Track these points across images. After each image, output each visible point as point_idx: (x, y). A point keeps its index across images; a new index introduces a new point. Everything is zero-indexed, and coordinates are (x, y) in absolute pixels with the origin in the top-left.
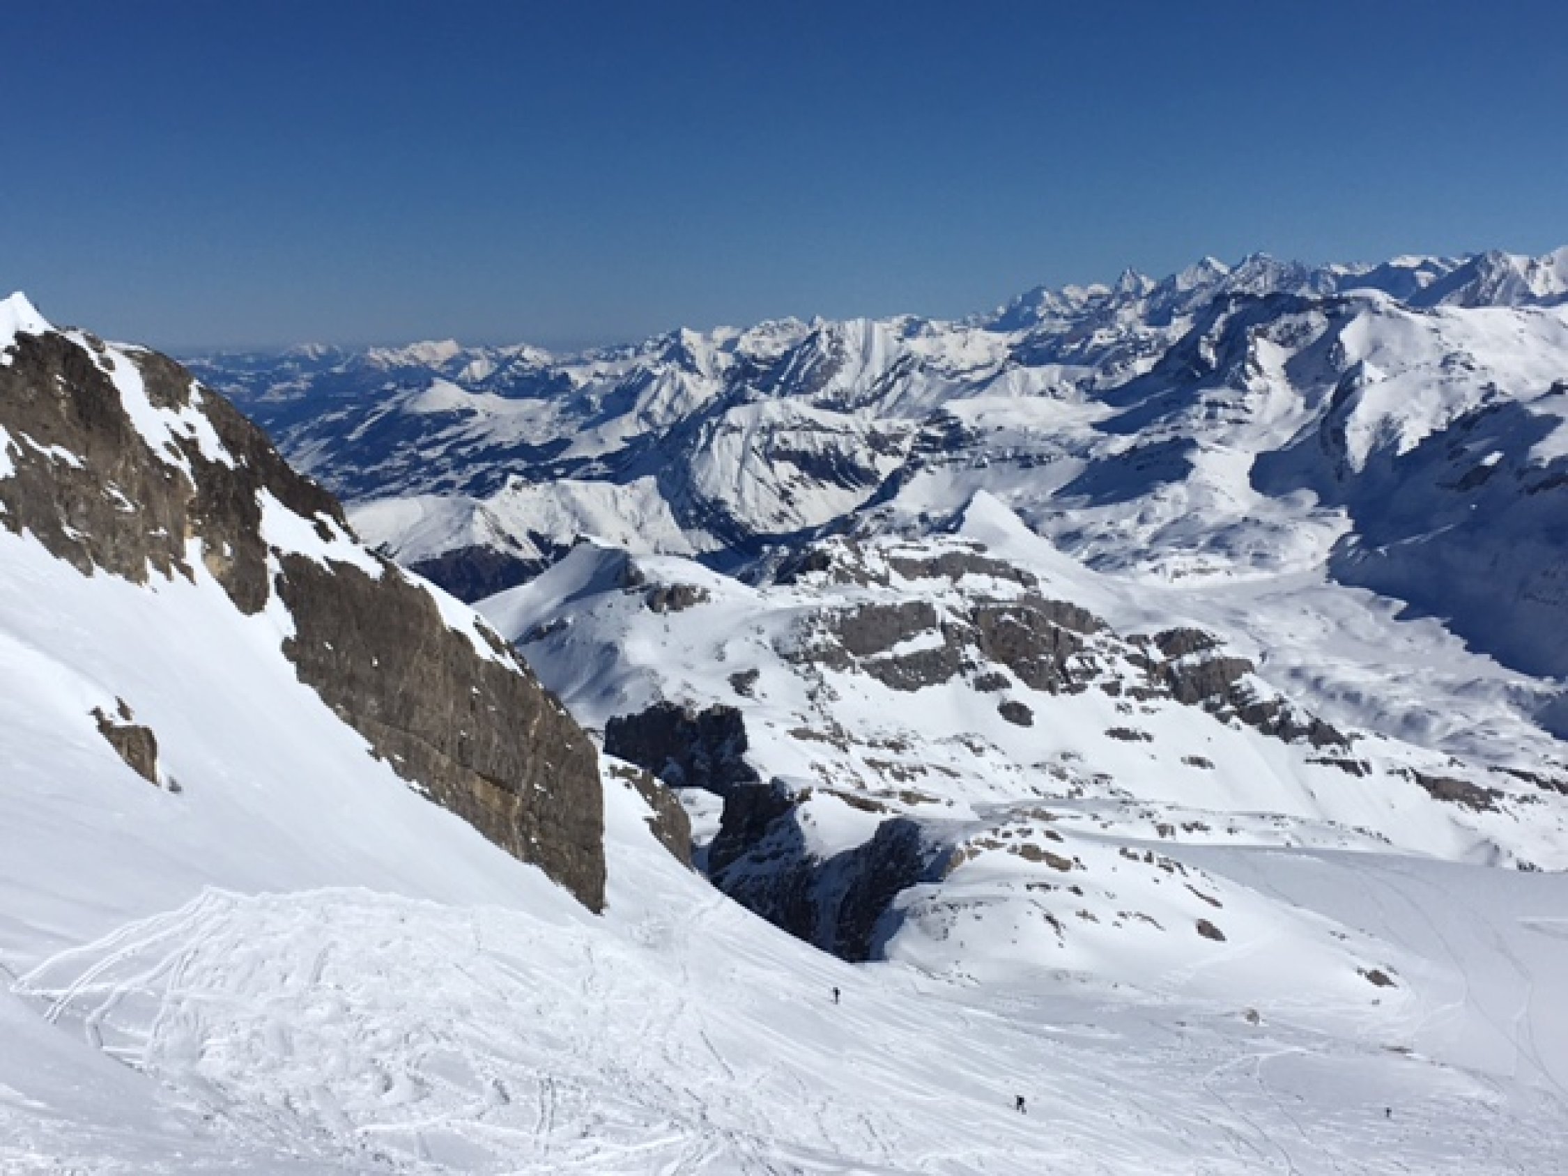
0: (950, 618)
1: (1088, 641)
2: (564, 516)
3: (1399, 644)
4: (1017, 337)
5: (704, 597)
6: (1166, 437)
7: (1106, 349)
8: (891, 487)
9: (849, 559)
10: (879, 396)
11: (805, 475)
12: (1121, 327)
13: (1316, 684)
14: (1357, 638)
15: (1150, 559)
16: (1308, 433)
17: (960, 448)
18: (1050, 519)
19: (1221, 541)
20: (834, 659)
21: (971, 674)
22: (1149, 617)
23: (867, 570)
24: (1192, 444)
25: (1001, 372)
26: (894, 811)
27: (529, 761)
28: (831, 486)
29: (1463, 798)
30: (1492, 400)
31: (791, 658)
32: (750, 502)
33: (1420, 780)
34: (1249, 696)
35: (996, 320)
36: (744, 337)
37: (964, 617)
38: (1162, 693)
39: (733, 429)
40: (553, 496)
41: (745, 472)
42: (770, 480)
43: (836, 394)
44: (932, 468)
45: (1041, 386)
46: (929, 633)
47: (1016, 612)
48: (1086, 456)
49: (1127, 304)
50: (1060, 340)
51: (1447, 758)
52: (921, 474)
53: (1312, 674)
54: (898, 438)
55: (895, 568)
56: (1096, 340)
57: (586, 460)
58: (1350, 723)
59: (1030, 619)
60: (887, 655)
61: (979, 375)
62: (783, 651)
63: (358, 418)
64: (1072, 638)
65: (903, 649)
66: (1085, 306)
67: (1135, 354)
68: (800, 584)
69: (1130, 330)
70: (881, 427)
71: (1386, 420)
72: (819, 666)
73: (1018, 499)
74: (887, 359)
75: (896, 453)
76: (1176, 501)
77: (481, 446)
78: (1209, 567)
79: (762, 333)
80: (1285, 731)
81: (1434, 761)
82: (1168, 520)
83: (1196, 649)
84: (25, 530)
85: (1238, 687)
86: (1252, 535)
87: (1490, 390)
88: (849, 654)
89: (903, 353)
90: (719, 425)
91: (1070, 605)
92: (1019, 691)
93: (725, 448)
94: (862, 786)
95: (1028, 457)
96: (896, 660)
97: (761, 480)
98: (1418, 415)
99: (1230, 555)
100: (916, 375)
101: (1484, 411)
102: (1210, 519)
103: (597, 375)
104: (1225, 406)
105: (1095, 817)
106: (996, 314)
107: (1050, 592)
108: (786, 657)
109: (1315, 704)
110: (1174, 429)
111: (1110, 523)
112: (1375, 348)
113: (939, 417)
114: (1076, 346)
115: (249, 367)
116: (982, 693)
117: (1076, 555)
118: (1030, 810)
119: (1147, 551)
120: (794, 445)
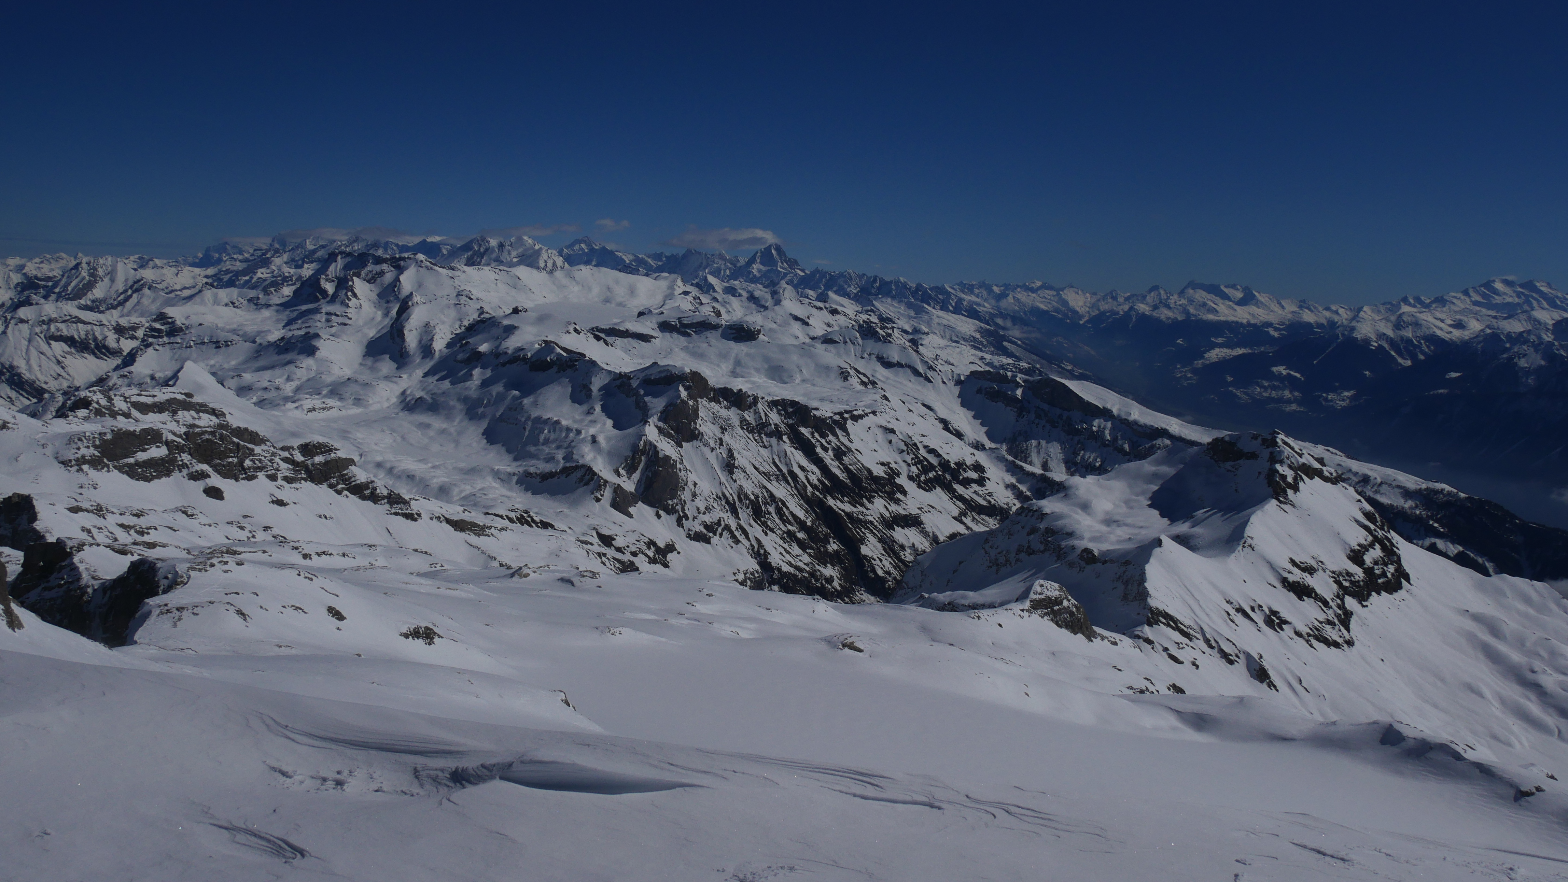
0: (171, 437)
1: (258, 450)
3: (435, 448)
4: (210, 271)
6: (302, 332)
7: (265, 280)
8: (130, 359)
9: (104, 402)
10: (122, 303)
11: (73, 350)
12: (274, 268)
13: (390, 471)
14: (412, 445)
15: (294, 402)
16: (384, 331)
17: (175, 336)
18: (233, 378)
19: (336, 391)
20: (95, 463)
21: (185, 472)
22: (294, 435)
23: (116, 409)
24: (317, 336)
25: (200, 291)
26: (139, 555)
28: (91, 358)
29: (471, 530)
30: (482, 316)
31: (65, 463)
32: (35, 367)
33: (448, 521)
34: (353, 479)
35: (197, 261)
36: (29, 264)
37: (180, 436)
38: (302, 478)
39: (22, 321)
41: (31, 348)
42: (49, 353)
43: (93, 301)
44: (157, 347)
45: (226, 300)
46: (158, 447)
47: (213, 433)
48: (254, 342)
49: (277, 255)
50: (238, 274)
51: (462, 508)
52: (150, 350)
53: (388, 465)
54: (134, 328)
55: (135, 408)
56: (259, 275)
58: (409, 492)
59: (222, 438)
60: (131, 460)
61: (187, 293)
62: (61, 459)
64: (248, 448)
65: (141, 456)
66: (252, 255)
67: (283, 284)
68: (71, 418)
69: (280, 270)
70: (124, 322)
71: (427, 325)
72: (85, 467)
73: (212, 366)
74: (126, 280)
75: (133, 338)
76: (309, 369)
78: (328, 406)
79: (42, 262)
80: (374, 498)
81: (455, 511)
82: (304, 379)
83: (322, 453)
85: (347, 474)
86: (353, 388)
87: (481, 311)
88: (105, 460)
89: (138, 278)
90: (12, 318)
91: (246, 429)
92: (215, 480)
93: (17, 333)
94: (116, 540)
95: (218, 342)
96: (137, 464)
97: (42, 353)
98: (443, 323)
99: (341, 399)
100: (146, 291)
101: (478, 322)
102: (328, 379)
104: (337, 315)
105: (264, 552)
106: (196, 257)
107: (235, 421)
108: (63, 463)
109: (390, 482)
110: (306, 327)
111: (270, 381)
112: (420, 285)
113: (161, 317)
114: (247, 278)
116: (192, 481)
117: (248, 400)
118: (224, 549)
119: (292, 397)
120: (65, 332)
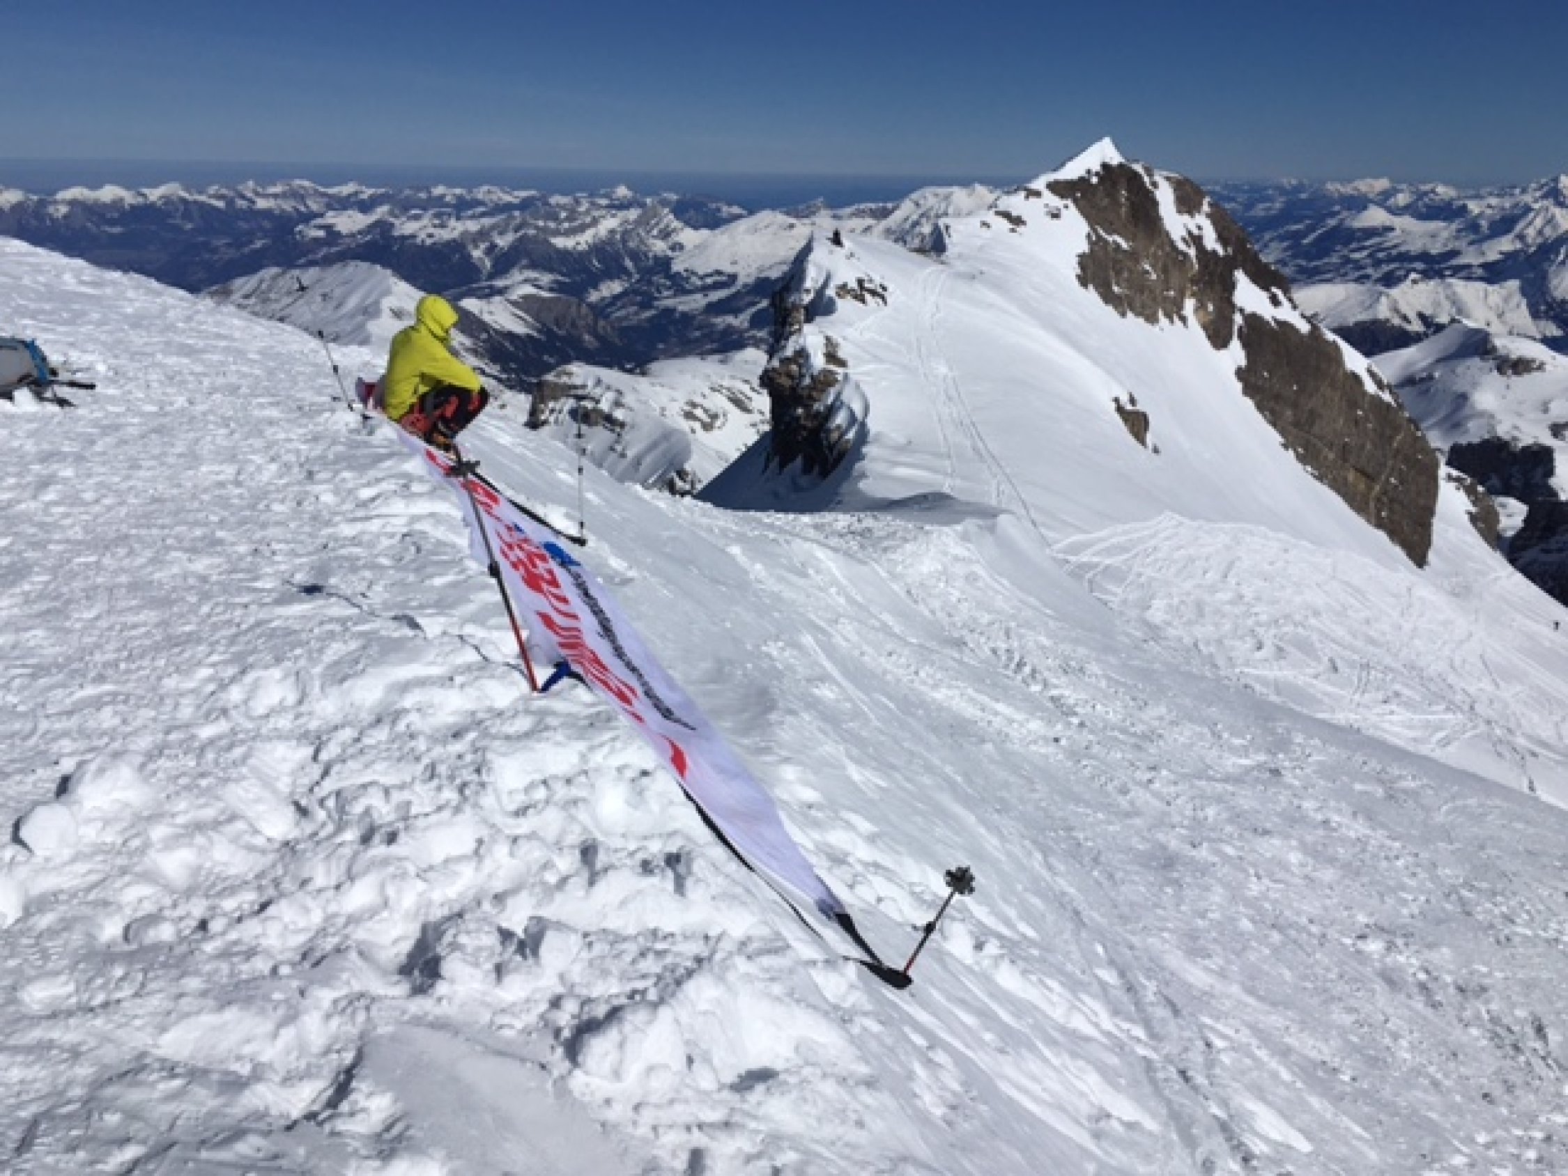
2: (1446, 305)
5: (1541, 367)
27: (1390, 463)
40: (1440, 289)
57: (1469, 266)
63: (1311, 229)
77: (1394, 252)
84: (1091, 287)
103: (1489, 206)
115: (1245, 192)
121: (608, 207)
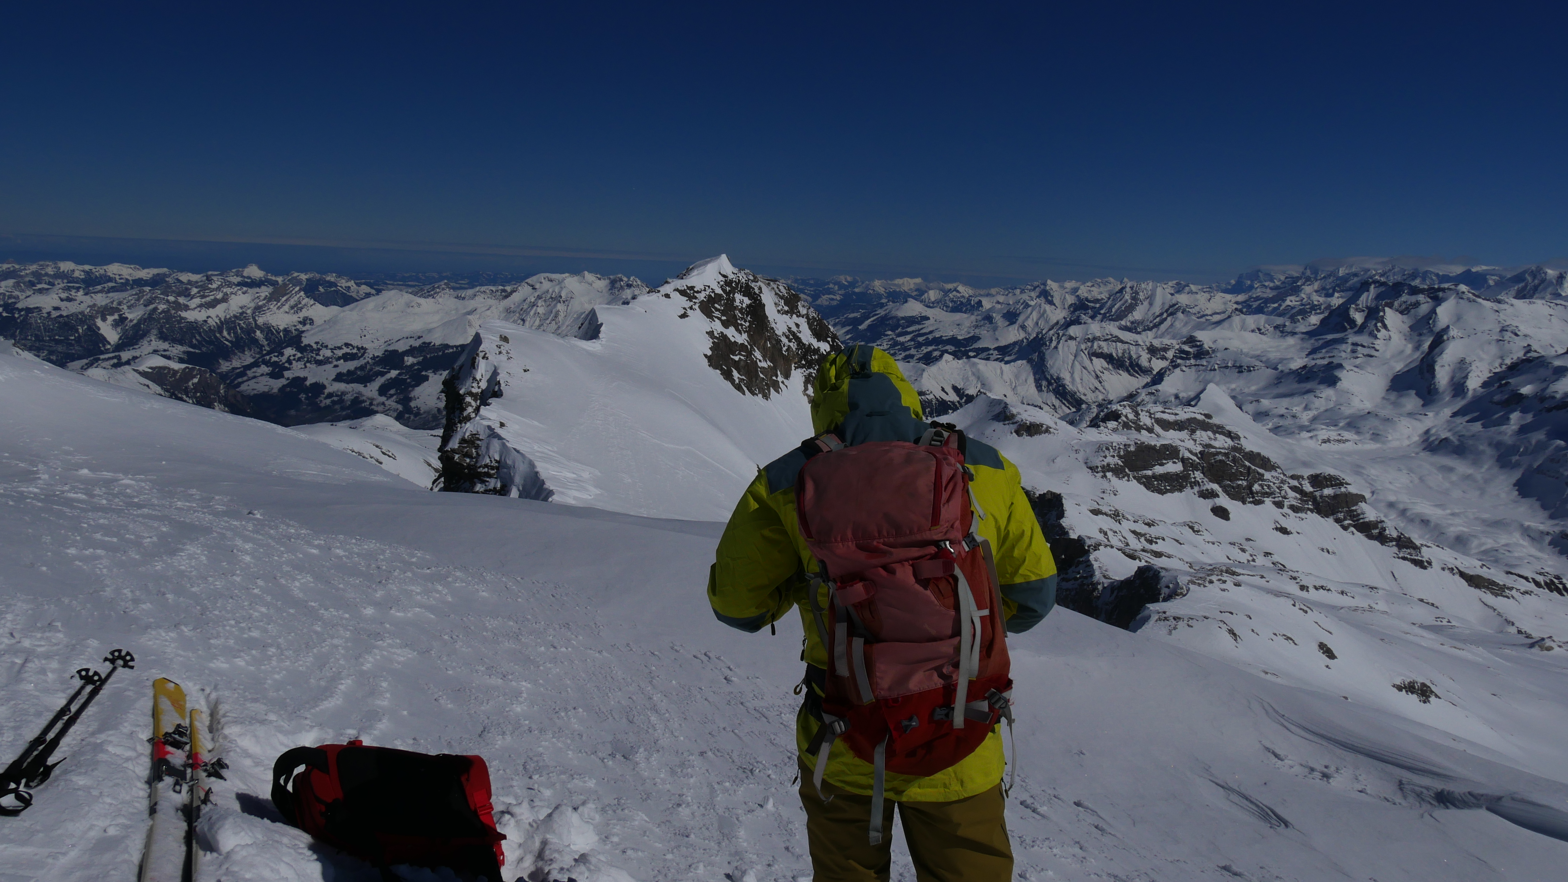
0: (1187, 455)
1: (1267, 475)
2: (972, 379)
3: (1456, 493)
4: (1241, 298)
5: (1047, 431)
6: (1325, 362)
7: (1293, 308)
8: (1159, 378)
9: (1131, 416)
10: (1156, 326)
11: (1110, 367)
12: (1303, 296)
13: (1403, 513)
14: (1430, 488)
15: (1309, 431)
16: (1413, 365)
17: (1201, 359)
18: (1251, 403)
19: (1354, 424)
20: (1118, 472)
21: (1196, 489)
22: (1305, 464)
23: (1141, 424)
24: (1340, 366)
25: (1229, 317)
26: (1146, 562)
28: (1125, 375)
29: (1488, 588)
30: (1529, 355)
31: (1093, 469)
32: (1078, 380)
33: (1462, 575)
34: (1361, 516)
35: (1230, 287)
36: (1082, 287)
37: (1195, 455)
38: (1309, 509)
39: (1071, 338)
40: (967, 367)
41: (1076, 362)
42: (1090, 368)
43: (1132, 323)
44: (1184, 368)
45: (1253, 327)
46: (1174, 463)
47: (1226, 455)
48: (1276, 369)
49: (1309, 283)
50: (1267, 301)
51: (1480, 563)
52: (1178, 371)
53: (1401, 506)
54: (1165, 350)
55: (1158, 424)
56: (1288, 302)
57: (988, 349)
58: (1421, 537)
59: (1234, 460)
60: (1149, 473)
61: (1217, 318)
62: (1090, 465)
63: (866, 317)
64: (1258, 473)
65: (1159, 470)
66: (1283, 283)
67: (1311, 312)
68: (1102, 428)
69: (1309, 298)
70: (1157, 343)
71: (1462, 361)
72: (1109, 474)
73: (1233, 390)
74: (1163, 304)
75: (1164, 358)
76: (1328, 399)
77: (930, 337)
78: (1344, 438)
79: (1093, 286)
80: (1382, 538)
81: (1472, 565)
82: (1322, 409)
83: (1332, 486)
85: (1355, 510)
86: (1374, 422)
87: (1528, 349)
88: (1127, 470)
89: (1173, 302)
90: (1063, 335)
91: (1259, 454)
92: (1223, 501)
93: (1066, 349)
94: (1127, 545)
95: (1241, 367)
96: (1154, 476)
97: (1084, 368)
98: (1481, 360)
99: (1358, 433)
100: (1180, 315)
101: (1523, 361)
102: (1347, 411)
103: (998, 302)
104: (1363, 346)
105: (1262, 577)
106: (1229, 283)
107: (1249, 445)
108: (1091, 468)
109: (1401, 524)
110: (1330, 357)
111: (1287, 409)
112: (1459, 318)
113: (1191, 340)
114: (1276, 305)
115: (811, 285)
116: (1201, 499)
117: (1264, 425)
118: (1224, 568)
119: (1307, 426)
120: (1106, 350)
121: (239, 284)
